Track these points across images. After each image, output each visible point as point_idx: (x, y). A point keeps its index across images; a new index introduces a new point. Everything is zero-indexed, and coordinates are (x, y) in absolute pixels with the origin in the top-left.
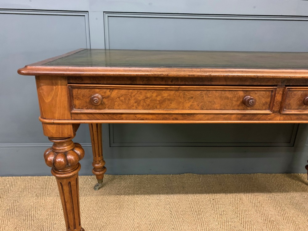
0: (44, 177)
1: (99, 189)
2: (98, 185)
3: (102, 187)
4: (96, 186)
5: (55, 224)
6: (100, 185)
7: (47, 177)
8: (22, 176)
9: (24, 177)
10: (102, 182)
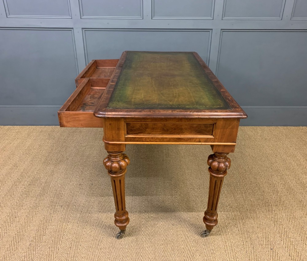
0: (52, 126)
7: (54, 126)
9: (41, 126)
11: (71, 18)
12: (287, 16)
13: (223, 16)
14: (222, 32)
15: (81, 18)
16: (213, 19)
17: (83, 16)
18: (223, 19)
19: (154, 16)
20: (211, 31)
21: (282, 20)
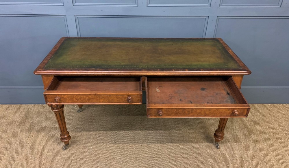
1: (80, 112)
2: (80, 110)
3: (82, 111)
4: (78, 111)
5: (57, 130)
6: (81, 110)
8: (37, 104)
10: (82, 108)
11: (63, 5)
12: (286, 4)
13: (221, 3)
14: (218, 19)
15: (73, 5)
16: (210, 7)
17: (75, 3)
18: (221, 6)
19: (149, 3)
20: (207, 18)
21: (280, 7)
